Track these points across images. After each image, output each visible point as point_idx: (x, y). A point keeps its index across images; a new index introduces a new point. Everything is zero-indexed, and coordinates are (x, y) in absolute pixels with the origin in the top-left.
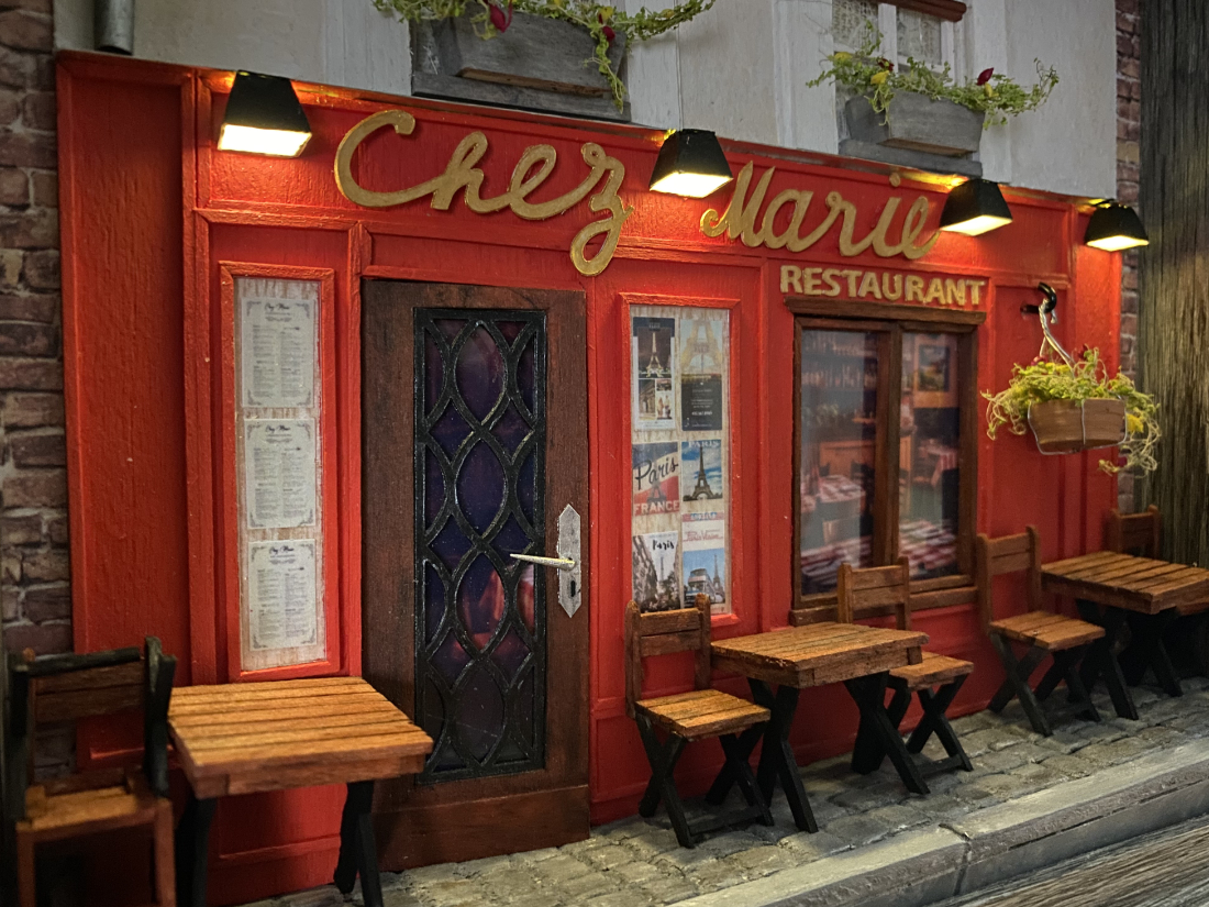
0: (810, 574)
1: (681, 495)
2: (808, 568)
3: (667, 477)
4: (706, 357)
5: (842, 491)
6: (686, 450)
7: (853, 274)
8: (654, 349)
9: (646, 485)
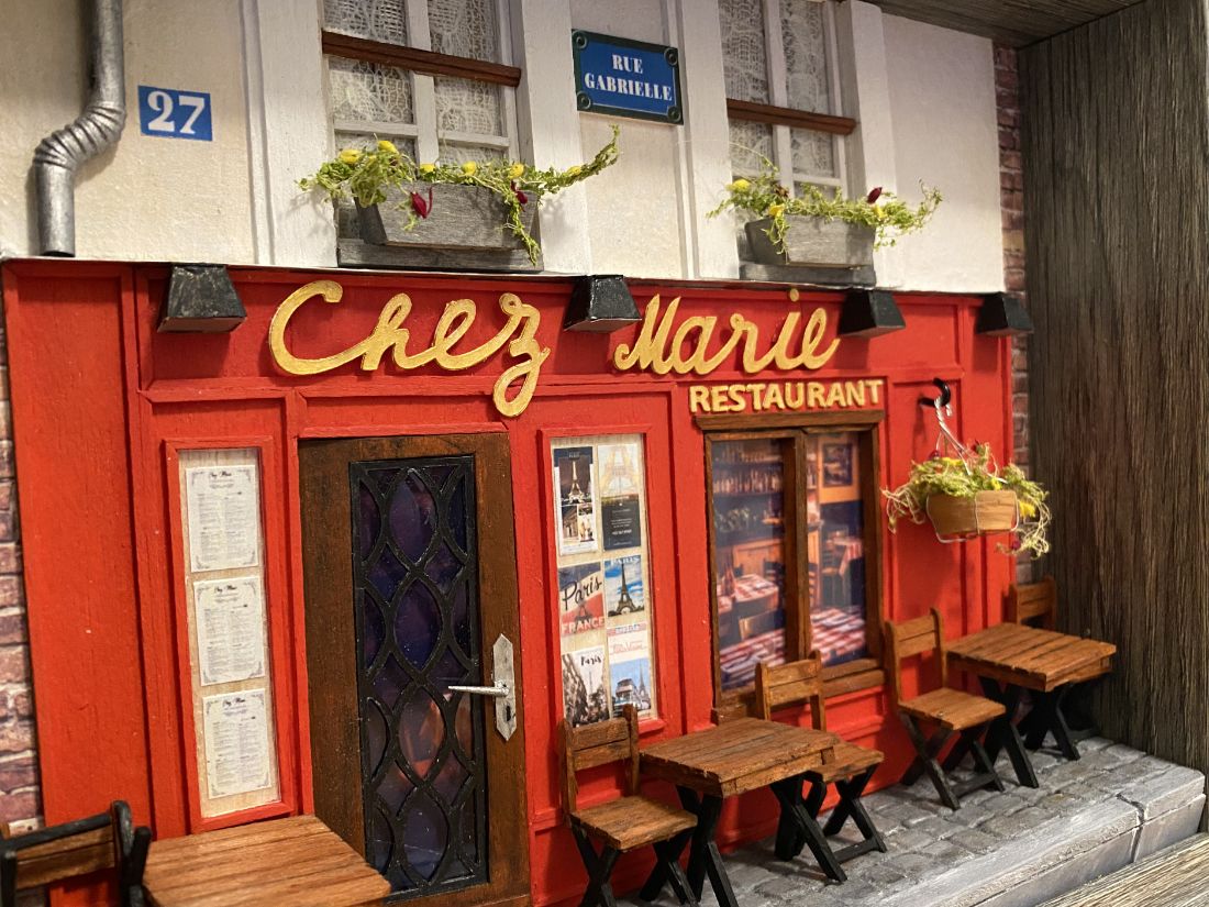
0: (730, 671)
1: (606, 611)
2: (728, 665)
3: (592, 596)
4: (623, 479)
5: (756, 589)
6: (609, 568)
7: (757, 388)
8: (575, 477)
9: (573, 605)
